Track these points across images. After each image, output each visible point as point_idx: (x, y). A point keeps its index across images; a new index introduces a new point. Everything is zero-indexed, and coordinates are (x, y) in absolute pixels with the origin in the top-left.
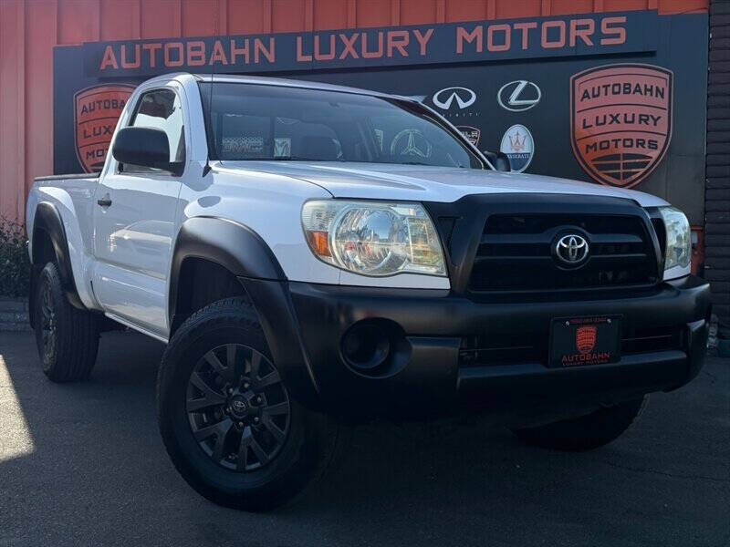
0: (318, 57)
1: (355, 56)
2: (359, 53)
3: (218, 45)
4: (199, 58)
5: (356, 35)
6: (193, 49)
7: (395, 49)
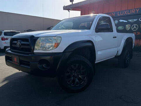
2: (127, 13)
7: (133, 12)
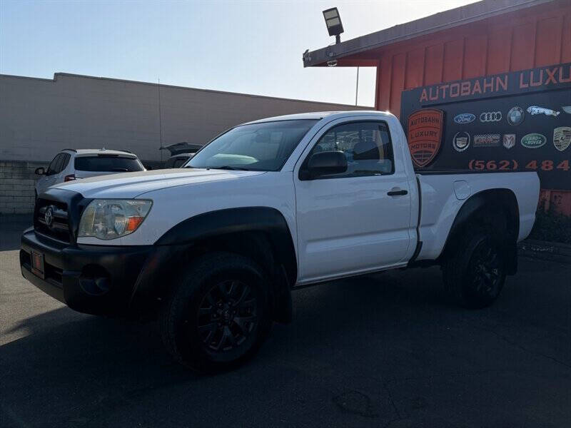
0: (532, 85)
1: (555, 82)
2: (557, 80)
3: (477, 83)
4: (467, 91)
5: (556, 69)
6: (464, 86)
